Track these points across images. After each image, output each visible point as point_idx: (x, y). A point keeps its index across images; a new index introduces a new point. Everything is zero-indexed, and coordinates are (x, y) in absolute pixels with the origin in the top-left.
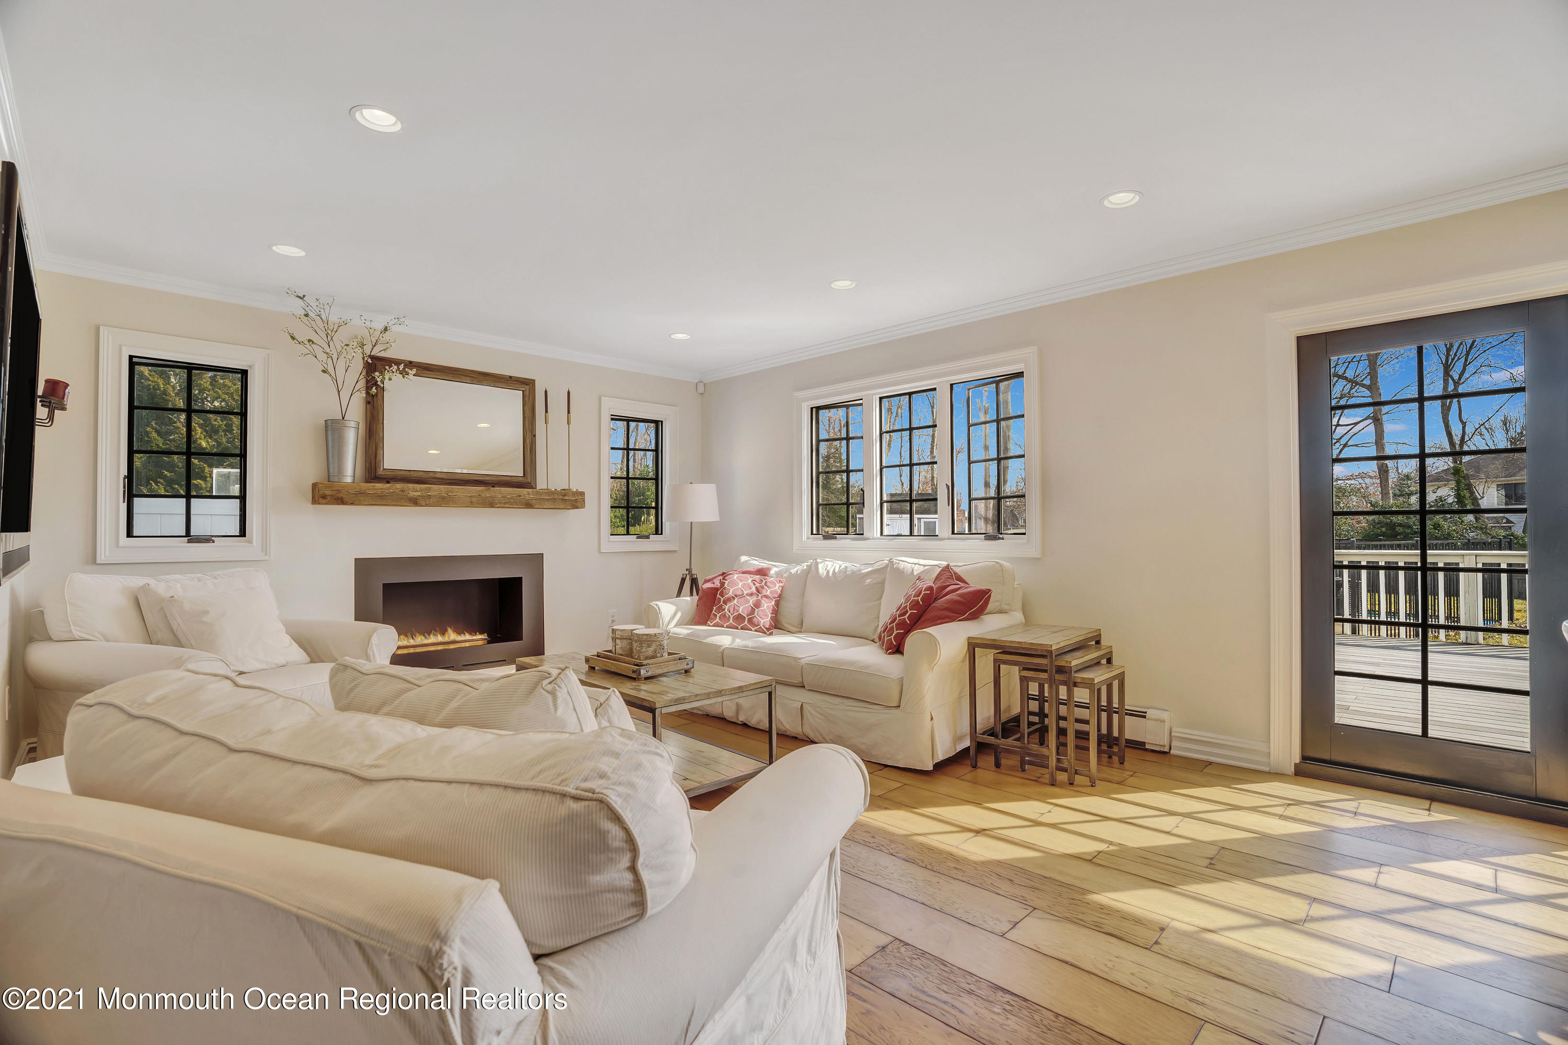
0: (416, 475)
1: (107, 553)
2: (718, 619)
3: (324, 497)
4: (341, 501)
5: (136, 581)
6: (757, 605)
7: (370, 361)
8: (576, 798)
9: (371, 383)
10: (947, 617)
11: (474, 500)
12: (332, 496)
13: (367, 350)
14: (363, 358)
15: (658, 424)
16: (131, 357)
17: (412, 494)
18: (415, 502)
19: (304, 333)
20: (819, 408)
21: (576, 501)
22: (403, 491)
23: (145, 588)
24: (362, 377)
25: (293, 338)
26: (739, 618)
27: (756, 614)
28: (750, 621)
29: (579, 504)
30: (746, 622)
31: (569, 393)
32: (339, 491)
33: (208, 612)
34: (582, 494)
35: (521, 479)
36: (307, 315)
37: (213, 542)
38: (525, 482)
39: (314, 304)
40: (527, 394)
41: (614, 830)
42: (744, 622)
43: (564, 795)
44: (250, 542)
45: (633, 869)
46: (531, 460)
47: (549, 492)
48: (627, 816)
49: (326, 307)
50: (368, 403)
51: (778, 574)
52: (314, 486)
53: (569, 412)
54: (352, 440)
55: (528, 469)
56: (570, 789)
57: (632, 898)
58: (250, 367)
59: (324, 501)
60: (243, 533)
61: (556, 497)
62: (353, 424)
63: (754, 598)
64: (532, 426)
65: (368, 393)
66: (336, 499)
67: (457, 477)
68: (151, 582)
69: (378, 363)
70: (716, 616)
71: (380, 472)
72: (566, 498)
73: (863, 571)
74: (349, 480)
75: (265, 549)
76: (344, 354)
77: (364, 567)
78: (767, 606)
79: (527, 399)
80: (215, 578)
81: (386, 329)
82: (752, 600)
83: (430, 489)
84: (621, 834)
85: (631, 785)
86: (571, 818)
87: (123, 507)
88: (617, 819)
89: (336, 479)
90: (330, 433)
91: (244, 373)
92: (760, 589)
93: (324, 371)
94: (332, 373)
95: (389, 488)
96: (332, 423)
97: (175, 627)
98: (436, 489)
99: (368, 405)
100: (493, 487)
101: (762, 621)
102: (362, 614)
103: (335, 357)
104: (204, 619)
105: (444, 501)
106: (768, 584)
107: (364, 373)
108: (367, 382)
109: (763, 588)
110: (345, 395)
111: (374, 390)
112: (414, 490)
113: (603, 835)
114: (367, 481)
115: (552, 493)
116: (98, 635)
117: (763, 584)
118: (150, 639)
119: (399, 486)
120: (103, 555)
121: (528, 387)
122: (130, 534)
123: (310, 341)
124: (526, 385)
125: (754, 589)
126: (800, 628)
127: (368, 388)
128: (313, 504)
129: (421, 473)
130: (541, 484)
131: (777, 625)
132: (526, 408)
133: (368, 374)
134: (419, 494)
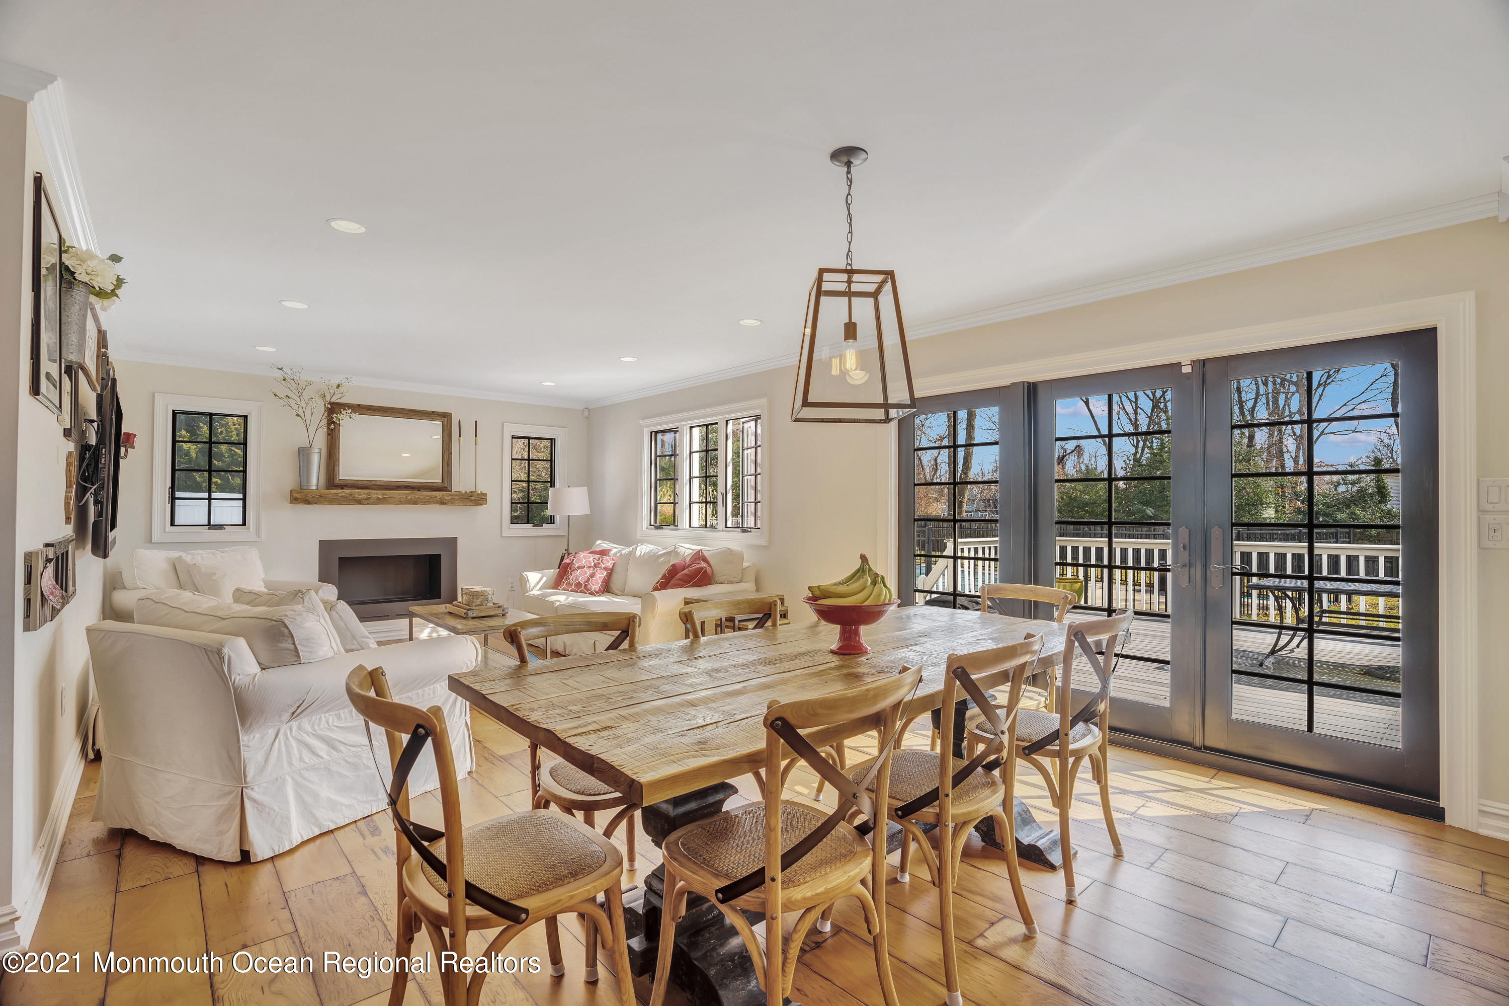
0: (362, 483)
1: (158, 536)
2: (565, 585)
3: (296, 499)
4: (308, 502)
5: (175, 554)
6: (592, 575)
7: (329, 406)
8: (276, 621)
9: (330, 421)
10: (679, 585)
11: (402, 500)
12: (302, 498)
13: (328, 399)
14: (325, 405)
15: (552, 441)
16: (173, 411)
17: (357, 497)
18: (359, 502)
19: (282, 392)
20: (657, 432)
21: (480, 500)
22: (351, 495)
23: (180, 558)
24: (324, 417)
25: (276, 395)
26: (579, 585)
27: (590, 582)
28: (585, 586)
29: (482, 502)
30: (583, 588)
31: (476, 422)
32: (306, 496)
33: (215, 574)
34: (485, 495)
35: (440, 484)
36: (284, 380)
37: (225, 529)
38: (444, 487)
39: (289, 372)
40: (446, 423)
41: (285, 630)
42: (582, 588)
43: (272, 620)
44: (249, 529)
45: (294, 644)
46: (448, 470)
47: (459, 493)
48: (291, 627)
49: (298, 374)
50: (329, 434)
51: (615, 554)
52: (291, 491)
53: (476, 436)
54: (317, 462)
55: (446, 478)
56: (275, 619)
57: (295, 654)
58: (249, 413)
59: (296, 502)
60: (244, 524)
61: (464, 497)
62: (317, 450)
63: (591, 570)
64: (449, 446)
65: (328, 428)
66: (304, 501)
67: (392, 484)
68: (184, 555)
69: (336, 407)
70: (564, 583)
71: (337, 481)
72: (472, 498)
73: (659, 553)
74: (314, 487)
75: (258, 534)
76: (310, 404)
77: (326, 547)
78: (600, 575)
79: (445, 427)
80: (223, 552)
81: (339, 386)
82: (589, 572)
83: (370, 493)
84: (288, 632)
85: (295, 619)
86: (272, 626)
87: (169, 506)
88: (287, 627)
89: (305, 488)
90: (301, 456)
91: (246, 417)
92: (597, 565)
93: (298, 415)
94: (302, 415)
95: (341, 493)
96: (303, 450)
97: (196, 583)
98: (374, 493)
99: (329, 437)
100: (419, 490)
101: (593, 587)
102: (324, 577)
103: (304, 406)
104: (213, 578)
105: (380, 501)
106: (604, 561)
107: (326, 414)
108: (328, 420)
109: (599, 564)
110: (312, 430)
111: (332, 426)
112: (359, 494)
113: (282, 632)
114: (328, 488)
115: (462, 494)
116: (151, 586)
117: (600, 561)
118: (181, 587)
119: (348, 491)
120: (156, 537)
121: (446, 419)
122: (172, 524)
123: (287, 396)
124: (445, 418)
125: (593, 564)
126: (623, 593)
127: (329, 425)
128: (291, 503)
129: (366, 482)
130: (455, 488)
131: (606, 588)
132: (444, 434)
133: (328, 415)
134: (362, 496)
